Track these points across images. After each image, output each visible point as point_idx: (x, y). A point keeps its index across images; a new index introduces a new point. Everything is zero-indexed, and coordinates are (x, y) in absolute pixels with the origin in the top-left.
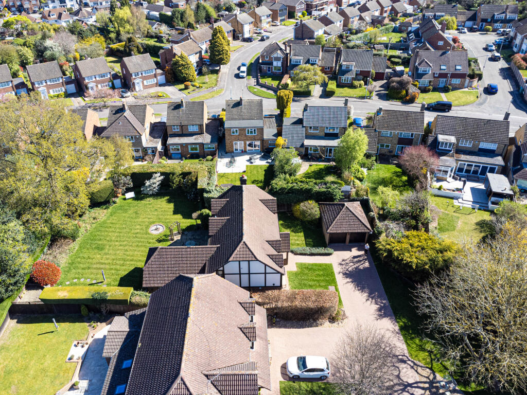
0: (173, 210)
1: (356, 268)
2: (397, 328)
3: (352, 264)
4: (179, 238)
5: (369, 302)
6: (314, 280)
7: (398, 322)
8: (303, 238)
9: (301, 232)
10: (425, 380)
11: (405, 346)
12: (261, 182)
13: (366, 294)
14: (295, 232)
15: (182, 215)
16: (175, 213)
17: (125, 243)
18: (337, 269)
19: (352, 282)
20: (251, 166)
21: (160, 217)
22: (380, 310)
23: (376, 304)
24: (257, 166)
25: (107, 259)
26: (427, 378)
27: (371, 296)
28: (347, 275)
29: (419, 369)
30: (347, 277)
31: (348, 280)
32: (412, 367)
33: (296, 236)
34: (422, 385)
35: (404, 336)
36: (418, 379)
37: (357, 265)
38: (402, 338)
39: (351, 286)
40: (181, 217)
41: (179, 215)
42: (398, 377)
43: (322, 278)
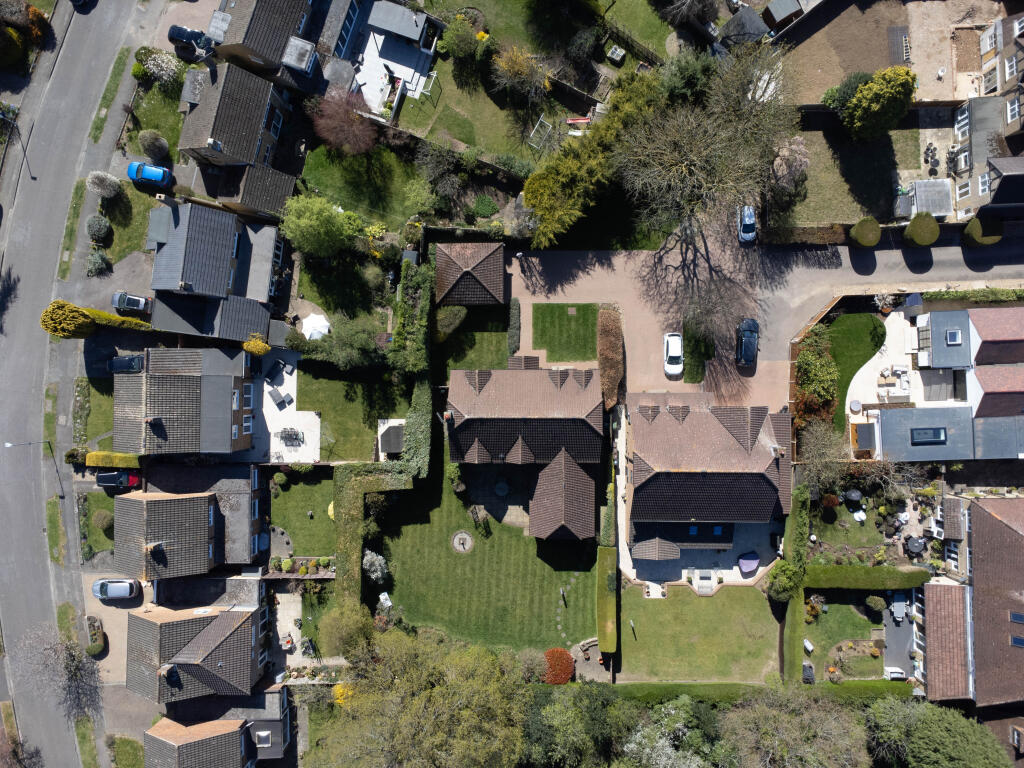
0: (418, 526)
1: (540, 274)
2: (624, 253)
3: (534, 278)
4: (482, 507)
5: (591, 272)
6: (561, 331)
7: (617, 249)
8: (486, 334)
9: (473, 336)
10: (679, 245)
11: (645, 252)
12: (351, 387)
13: (580, 274)
14: (474, 344)
15: (431, 509)
16: (426, 520)
17: (493, 581)
18: (541, 299)
19: (562, 285)
20: (298, 401)
21: (435, 540)
22: (602, 264)
23: (594, 265)
24: (300, 391)
25: (523, 596)
26: (677, 241)
27: (584, 268)
28: (551, 288)
29: (669, 246)
30: (555, 290)
31: (559, 289)
32: (667, 252)
33: (481, 343)
34: (684, 250)
35: (633, 249)
36: (677, 250)
37: (536, 273)
38: (635, 251)
39: (568, 288)
40: (436, 511)
41: (431, 514)
42: (676, 269)
43: (557, 321)
